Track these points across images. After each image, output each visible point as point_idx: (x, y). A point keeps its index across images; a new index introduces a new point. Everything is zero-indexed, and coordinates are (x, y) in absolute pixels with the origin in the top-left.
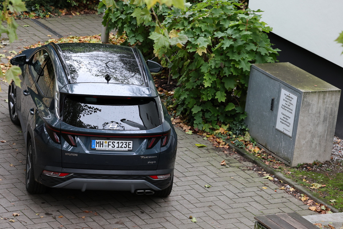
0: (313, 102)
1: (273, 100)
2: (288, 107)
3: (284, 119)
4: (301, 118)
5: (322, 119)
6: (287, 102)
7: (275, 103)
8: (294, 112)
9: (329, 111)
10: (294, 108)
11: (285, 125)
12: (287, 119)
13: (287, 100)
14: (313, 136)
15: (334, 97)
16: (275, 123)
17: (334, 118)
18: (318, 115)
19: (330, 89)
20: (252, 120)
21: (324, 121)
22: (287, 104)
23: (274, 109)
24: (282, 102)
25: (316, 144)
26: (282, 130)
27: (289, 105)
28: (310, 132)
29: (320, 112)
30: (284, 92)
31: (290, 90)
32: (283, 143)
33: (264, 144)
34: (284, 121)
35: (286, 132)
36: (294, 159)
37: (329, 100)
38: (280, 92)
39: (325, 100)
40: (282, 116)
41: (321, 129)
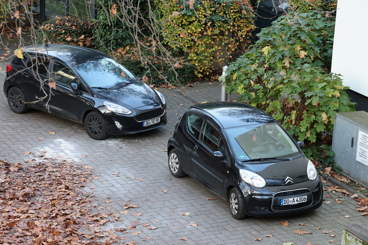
1: (353, 139)
2: (365, 144)
3: (362, 153)
6: (363, 140)
7: (355, 141)
11: (363, 158)
12: (364, 153)
13: (363, 139)
16: (355, 157)
20: (338, 155)
22: (363, 142)
23: (354, 145)
24: (360, 140)
26: (361, 161)
27: (365, 142)
30: (361, 133)
31: (366, 131)
32: (362, 171)
33: (347, 173)
34: (362, 155)
35: (363, 163)
38: (357, 133)
40: (360, 151)
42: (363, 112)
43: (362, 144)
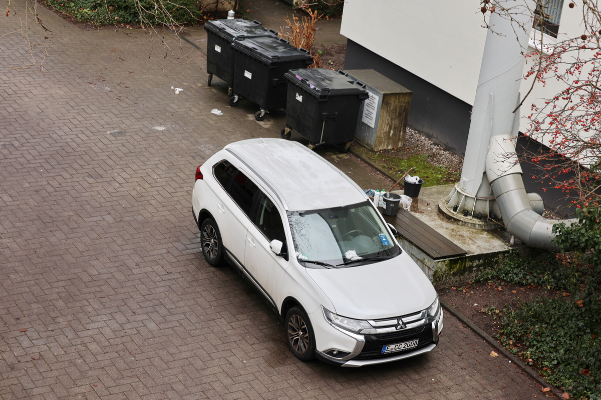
0: (391, 102)
4: (381, 113)
5: (397, 115)
6: (371, 101)
8: (376, 109)
9: (403, 109)
10: (376, 106)
11: (369, 119)
14: (390, 128)
15: (407, 97)
16: (361, 117)
17: (406, 114)
18: (395, 111)
19: (403, 92)
21: (399, 116)
24: (367, 101)
25: (393, 134)
26: (366, 123)
27: (373, 103)
28: (388, 124)
31: (374, 92)
32: (367, 133)
34: (369, 116)
35: (370, 124)
36: (376, 145)
37: (403, 100)
39: (400, 100)
40: (367, 112)
41: (396, 122)
43: (369, 105)
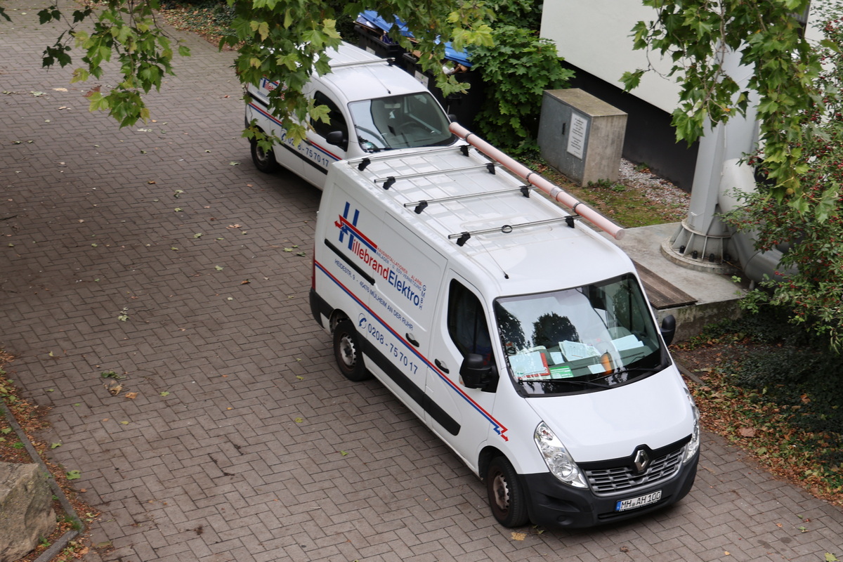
0: (602, 126)
1: (564, 125)
2: (579, 131)
3: (575, 142)
4: (590, 141)
5: (610, 142)
7: (567, 127)
8: (584, 135)
9: (617, 135)
10: (584, 131)
11: (576, 148)
12: (577, 143)
13: (577, 124)
14: (602, 158)
15: (621, 121)
16: (566, 146)
17: (621, 141)
18: (606, 138)
19: (617, 114)
21: (612, 144)
22: (577, 129)
23: (566, 133)
24: (573, 126)
25: (605, 166)
28: (599, 154)
29: (608, 136)
30: (575, 117)
31: (581, 115)
32: (574, 165)
33: (556, 167)
34: (575, 145)
35: (576, 155)
36: (584, 180)
37: (616, 123)
38: (570, 117)
39: (613, 124)
40: (573, 140)
41: (609, 151)
42: (578, 90)
43: (575, 131)
